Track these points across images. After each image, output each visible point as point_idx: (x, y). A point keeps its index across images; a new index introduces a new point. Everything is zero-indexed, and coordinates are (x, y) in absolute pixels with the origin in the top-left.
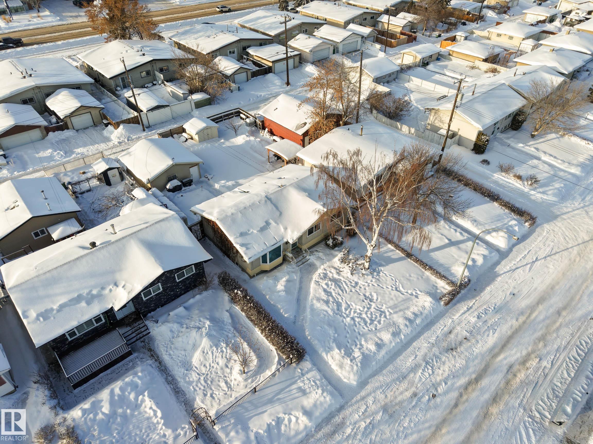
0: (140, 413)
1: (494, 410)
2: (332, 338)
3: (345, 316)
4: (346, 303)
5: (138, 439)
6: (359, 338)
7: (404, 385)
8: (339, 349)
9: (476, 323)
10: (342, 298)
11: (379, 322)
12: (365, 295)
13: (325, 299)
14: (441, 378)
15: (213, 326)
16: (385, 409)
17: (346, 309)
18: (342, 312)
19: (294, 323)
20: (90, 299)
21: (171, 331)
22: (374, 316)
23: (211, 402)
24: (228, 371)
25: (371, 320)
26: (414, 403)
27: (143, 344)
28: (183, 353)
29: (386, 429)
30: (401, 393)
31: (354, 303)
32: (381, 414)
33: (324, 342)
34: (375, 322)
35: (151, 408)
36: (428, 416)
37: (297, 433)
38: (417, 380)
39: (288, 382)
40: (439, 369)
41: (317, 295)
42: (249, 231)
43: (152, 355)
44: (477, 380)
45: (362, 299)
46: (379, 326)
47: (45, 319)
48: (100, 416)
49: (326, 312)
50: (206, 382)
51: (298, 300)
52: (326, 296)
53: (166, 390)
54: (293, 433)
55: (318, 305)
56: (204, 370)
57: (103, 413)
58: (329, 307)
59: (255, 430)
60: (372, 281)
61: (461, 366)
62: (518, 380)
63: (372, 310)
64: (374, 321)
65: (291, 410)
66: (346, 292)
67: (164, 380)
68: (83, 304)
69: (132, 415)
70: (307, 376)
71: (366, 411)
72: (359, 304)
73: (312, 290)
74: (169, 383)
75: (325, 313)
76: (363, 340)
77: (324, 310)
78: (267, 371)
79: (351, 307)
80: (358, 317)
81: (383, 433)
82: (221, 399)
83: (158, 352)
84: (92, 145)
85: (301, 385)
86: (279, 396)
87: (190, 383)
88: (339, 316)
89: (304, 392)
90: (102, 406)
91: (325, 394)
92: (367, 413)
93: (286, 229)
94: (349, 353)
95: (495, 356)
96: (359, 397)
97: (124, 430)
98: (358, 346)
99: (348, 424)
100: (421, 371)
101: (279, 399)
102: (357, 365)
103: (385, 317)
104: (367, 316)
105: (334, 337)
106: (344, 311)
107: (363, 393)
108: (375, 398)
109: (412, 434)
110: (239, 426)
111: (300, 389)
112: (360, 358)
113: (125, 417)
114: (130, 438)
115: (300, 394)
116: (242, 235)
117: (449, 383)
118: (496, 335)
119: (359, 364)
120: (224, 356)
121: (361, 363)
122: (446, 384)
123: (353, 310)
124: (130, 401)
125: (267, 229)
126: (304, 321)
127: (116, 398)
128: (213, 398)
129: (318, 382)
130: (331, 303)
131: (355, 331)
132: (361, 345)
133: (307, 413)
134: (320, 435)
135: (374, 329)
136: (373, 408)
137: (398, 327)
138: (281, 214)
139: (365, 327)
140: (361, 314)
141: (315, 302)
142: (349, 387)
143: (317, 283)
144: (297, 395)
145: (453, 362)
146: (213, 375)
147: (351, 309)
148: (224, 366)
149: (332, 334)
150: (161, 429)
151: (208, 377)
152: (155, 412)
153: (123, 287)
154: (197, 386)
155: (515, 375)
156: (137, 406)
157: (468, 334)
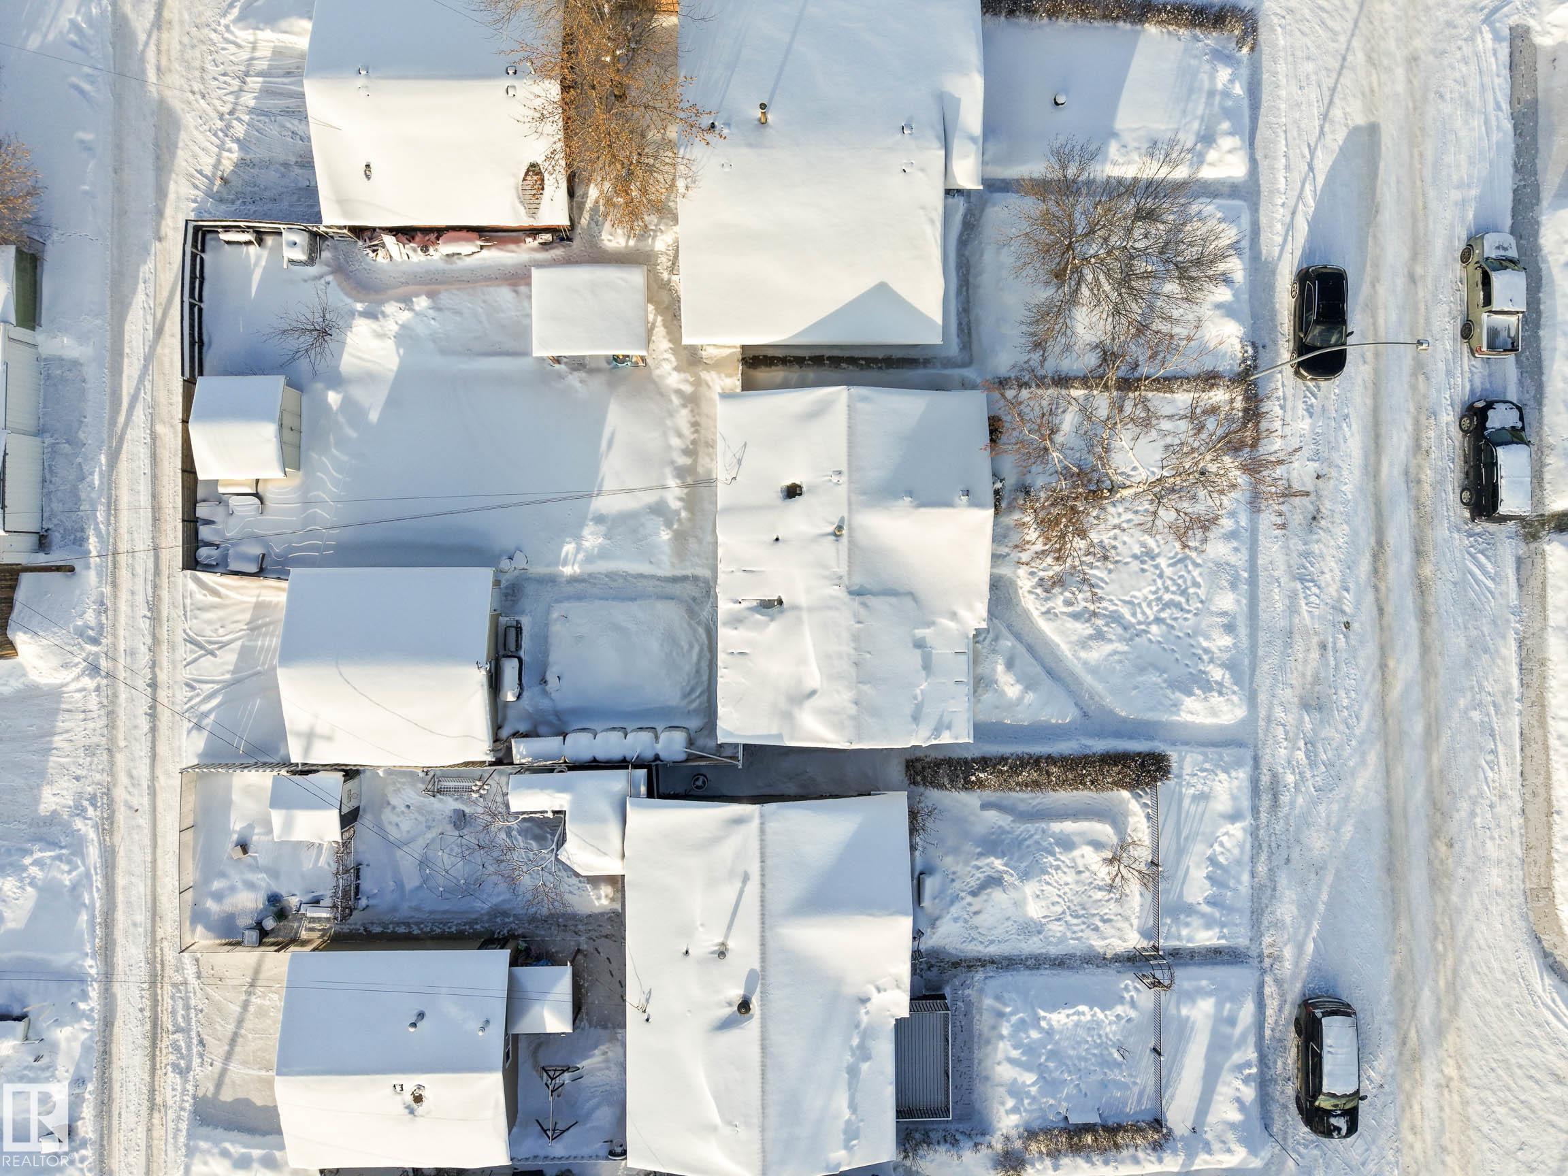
0: (1061, 1032)
1: (1427, 570)
2: (1164, 685)
3: (1143, 627)
4: (1124, 602)
5: (1096, 1052)
6: (1193, 643)
7: (1299, 645)
8: (1190, 693)
9: (1313, 426)
10: (1111, 601)
11: (1196, 584)
12: (1135, 557)
13: (1091, 631)
14: (1335, 587)
15: (1011, 859)
16: (1306, 706)
17: (1134, 615)
18: (1133, 626)
19: (1085, 714)
20: (864, 1053)
21: (956, 920)
22: (1180, 581)
23: (1113, 927)
24: (1087, 874)
25: (1183, 592)
26: (1332, 663)
27: (935, 970)
28: (1010, 923)
29: (1327, 732)
30: (1305, 661)
31: (1134, 588)
32: (1307, 718)
33: (1161, 704)
34: (1191, 591)
35: (1068, 1016)
36: (1362, 662)
37: (1241, 846)
38: (1308, 621)
39: (1174, 806)
40: (1323, 573)
41: (1074, 638)
42: (915, 698)
43: (969, 967)
44: (1380, 544)
45: (1137, 569)
46: (1202, 592)
47: (856, 1137)
48: (1034, 1090)
49: (1115, 652)
50: (1077, 917)
51: (1050, 673)
52: (1088, 625)
53: (1046, 978)
54: (1236, 851)
55: (1096, 654)
56: (1059, 909)
57: (1033, 1084)
58: (1110, 641)
59: (1201, 900)
60: (1119, 515)
61: (1346, 539)
62: (1427, 488)
63: (1168, 571)
64: (1187, 588)
65: (1213, 833)
66: (1107, 583)
67: (1027, 972)
68: (865, 1066)
69: (1057, 1043)
70: (1185, 772)
71: (1286, 733)
72: (1143, 584)
73: (1056, 638)
74: (1037, 966)
75: (1116, 657)
76: (1201, 639)
77: (1110, 655)
78: (1130, 819)
79: (1136, 601)
80: (1163, 610)
81: (1329, 740)
82: (1120, 911)
83: (970, 955)
84: (47, 751)
85: (1192, 791)
86: (1184, 835)
87: (1063, 939)
88: (1137, 639)
89: (1203, 797)
90: (1024, 1082)
91: (1234, 774)
92: (1291, 734)
93: (954, 616)
94: (1208, 686)
95: (1376, 475)
96: (1262, 723)
97: (1070, 1063)
98: (1205, 657)
99: (1281, 770)
100: (1303, 602)
101: (1187, 839)
102: (1234, 693)
103: (1196, 565)
104: (1173, 593)
105: (1165, 681)
106: (1133, 620)
107: (1263, 713)
108: (1282, 704)
109: (1361, 708)
110: (1182, 917)
111: (1195, 798)
112: (1227, 676)
113: (1053, 1055)
114: (1086, 1060)
115: (1202, 804)
116: (916, 718)
117: (1352, 586)
118: (1354, 426)
119: (1236, 688)
120: (1066, 870)
121: (1236, 684)
122: (1347, 590)
123: (1144, 605)
124: (1040, 1040)
125: (930, 653)
126: (1097, 698)
127: (1024, 1058)
128: (1109, 921)
129: (1207, 766)
130: (1105, 629)
131: (1179, 637)
132: (1206, 651)
133: (1234, 817)
134: (1263, 816)
135: (1199, 605)
136: (1291, 719)
137: (1228, 564)
138: (911, 594)
139: (1186, 616)
140: (1159, 599)
141: (1083, 654)
142: (1243, 722)
143: (1051, 616)
144: (1200, 809)
145: (1332, 543)
146: (1076, 900)
147: (1139, 604)
148: (1077, 878)
149: (1159, 680)
150: (1106, 1016)
151: (1073, 907)
152: (1078, 1013)
153: (879, 990)
154: (1074, 932)
155: (1419, 482)
156: (1050, 1033)
157: (1316, 465)
